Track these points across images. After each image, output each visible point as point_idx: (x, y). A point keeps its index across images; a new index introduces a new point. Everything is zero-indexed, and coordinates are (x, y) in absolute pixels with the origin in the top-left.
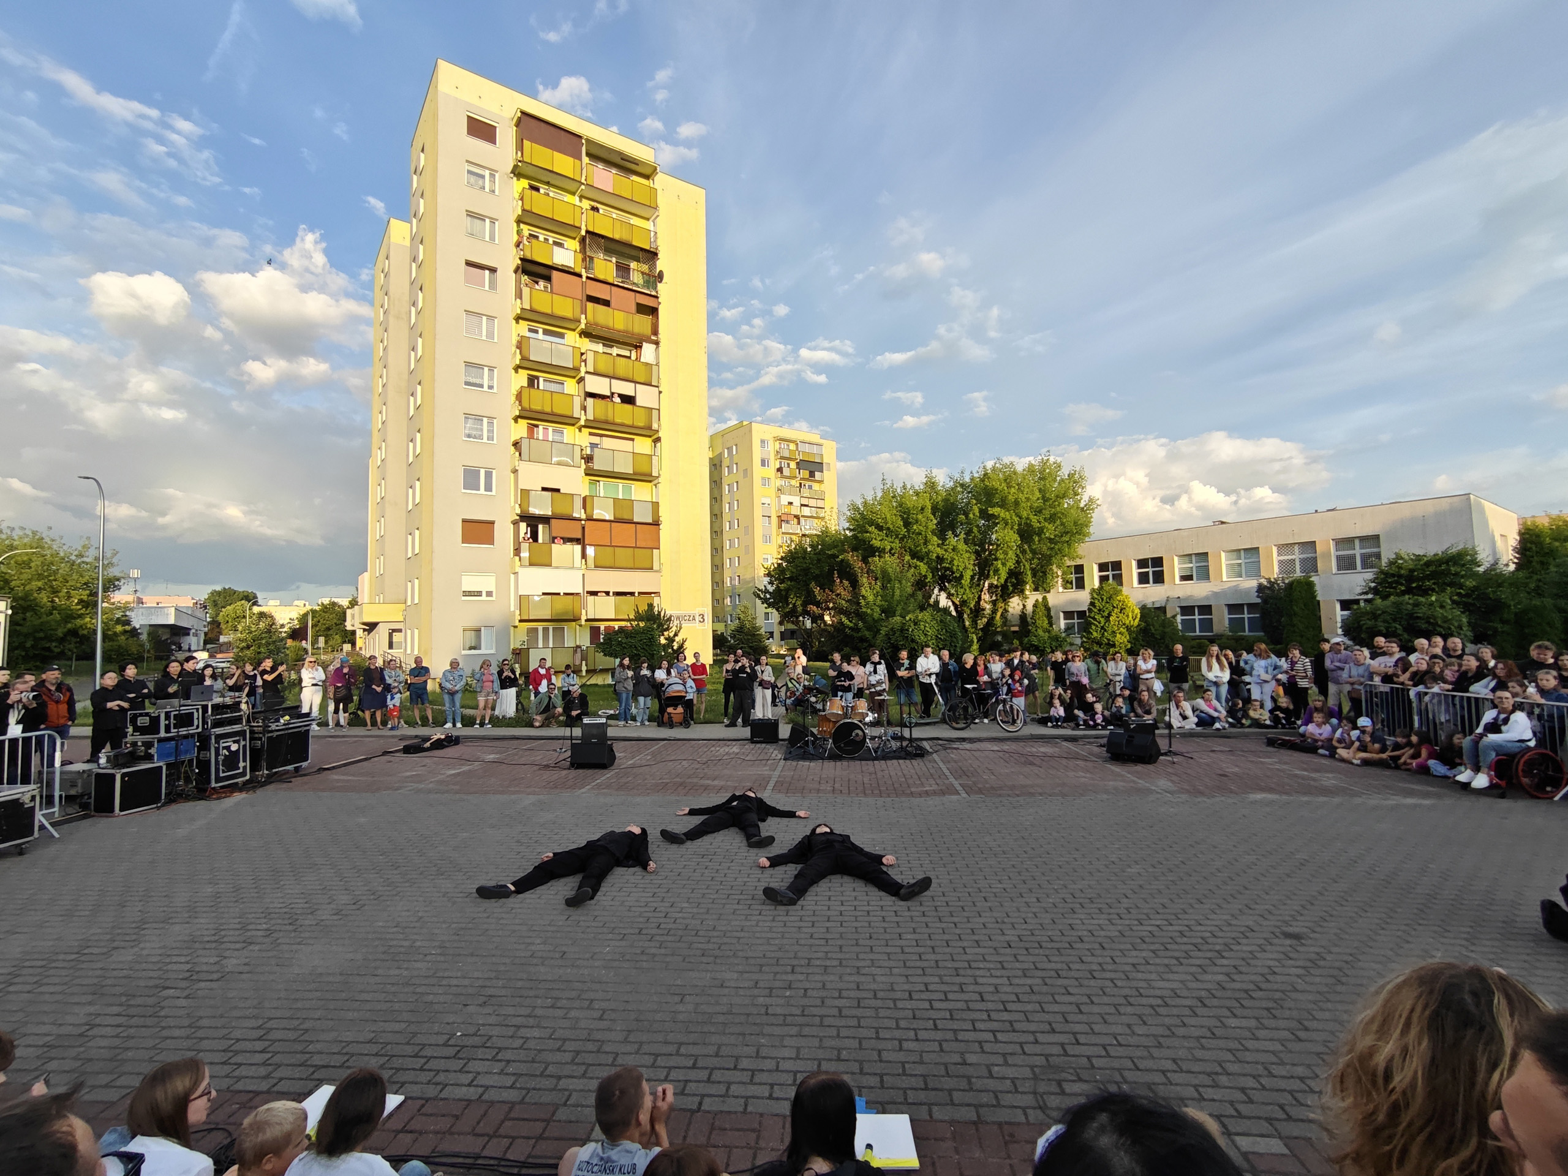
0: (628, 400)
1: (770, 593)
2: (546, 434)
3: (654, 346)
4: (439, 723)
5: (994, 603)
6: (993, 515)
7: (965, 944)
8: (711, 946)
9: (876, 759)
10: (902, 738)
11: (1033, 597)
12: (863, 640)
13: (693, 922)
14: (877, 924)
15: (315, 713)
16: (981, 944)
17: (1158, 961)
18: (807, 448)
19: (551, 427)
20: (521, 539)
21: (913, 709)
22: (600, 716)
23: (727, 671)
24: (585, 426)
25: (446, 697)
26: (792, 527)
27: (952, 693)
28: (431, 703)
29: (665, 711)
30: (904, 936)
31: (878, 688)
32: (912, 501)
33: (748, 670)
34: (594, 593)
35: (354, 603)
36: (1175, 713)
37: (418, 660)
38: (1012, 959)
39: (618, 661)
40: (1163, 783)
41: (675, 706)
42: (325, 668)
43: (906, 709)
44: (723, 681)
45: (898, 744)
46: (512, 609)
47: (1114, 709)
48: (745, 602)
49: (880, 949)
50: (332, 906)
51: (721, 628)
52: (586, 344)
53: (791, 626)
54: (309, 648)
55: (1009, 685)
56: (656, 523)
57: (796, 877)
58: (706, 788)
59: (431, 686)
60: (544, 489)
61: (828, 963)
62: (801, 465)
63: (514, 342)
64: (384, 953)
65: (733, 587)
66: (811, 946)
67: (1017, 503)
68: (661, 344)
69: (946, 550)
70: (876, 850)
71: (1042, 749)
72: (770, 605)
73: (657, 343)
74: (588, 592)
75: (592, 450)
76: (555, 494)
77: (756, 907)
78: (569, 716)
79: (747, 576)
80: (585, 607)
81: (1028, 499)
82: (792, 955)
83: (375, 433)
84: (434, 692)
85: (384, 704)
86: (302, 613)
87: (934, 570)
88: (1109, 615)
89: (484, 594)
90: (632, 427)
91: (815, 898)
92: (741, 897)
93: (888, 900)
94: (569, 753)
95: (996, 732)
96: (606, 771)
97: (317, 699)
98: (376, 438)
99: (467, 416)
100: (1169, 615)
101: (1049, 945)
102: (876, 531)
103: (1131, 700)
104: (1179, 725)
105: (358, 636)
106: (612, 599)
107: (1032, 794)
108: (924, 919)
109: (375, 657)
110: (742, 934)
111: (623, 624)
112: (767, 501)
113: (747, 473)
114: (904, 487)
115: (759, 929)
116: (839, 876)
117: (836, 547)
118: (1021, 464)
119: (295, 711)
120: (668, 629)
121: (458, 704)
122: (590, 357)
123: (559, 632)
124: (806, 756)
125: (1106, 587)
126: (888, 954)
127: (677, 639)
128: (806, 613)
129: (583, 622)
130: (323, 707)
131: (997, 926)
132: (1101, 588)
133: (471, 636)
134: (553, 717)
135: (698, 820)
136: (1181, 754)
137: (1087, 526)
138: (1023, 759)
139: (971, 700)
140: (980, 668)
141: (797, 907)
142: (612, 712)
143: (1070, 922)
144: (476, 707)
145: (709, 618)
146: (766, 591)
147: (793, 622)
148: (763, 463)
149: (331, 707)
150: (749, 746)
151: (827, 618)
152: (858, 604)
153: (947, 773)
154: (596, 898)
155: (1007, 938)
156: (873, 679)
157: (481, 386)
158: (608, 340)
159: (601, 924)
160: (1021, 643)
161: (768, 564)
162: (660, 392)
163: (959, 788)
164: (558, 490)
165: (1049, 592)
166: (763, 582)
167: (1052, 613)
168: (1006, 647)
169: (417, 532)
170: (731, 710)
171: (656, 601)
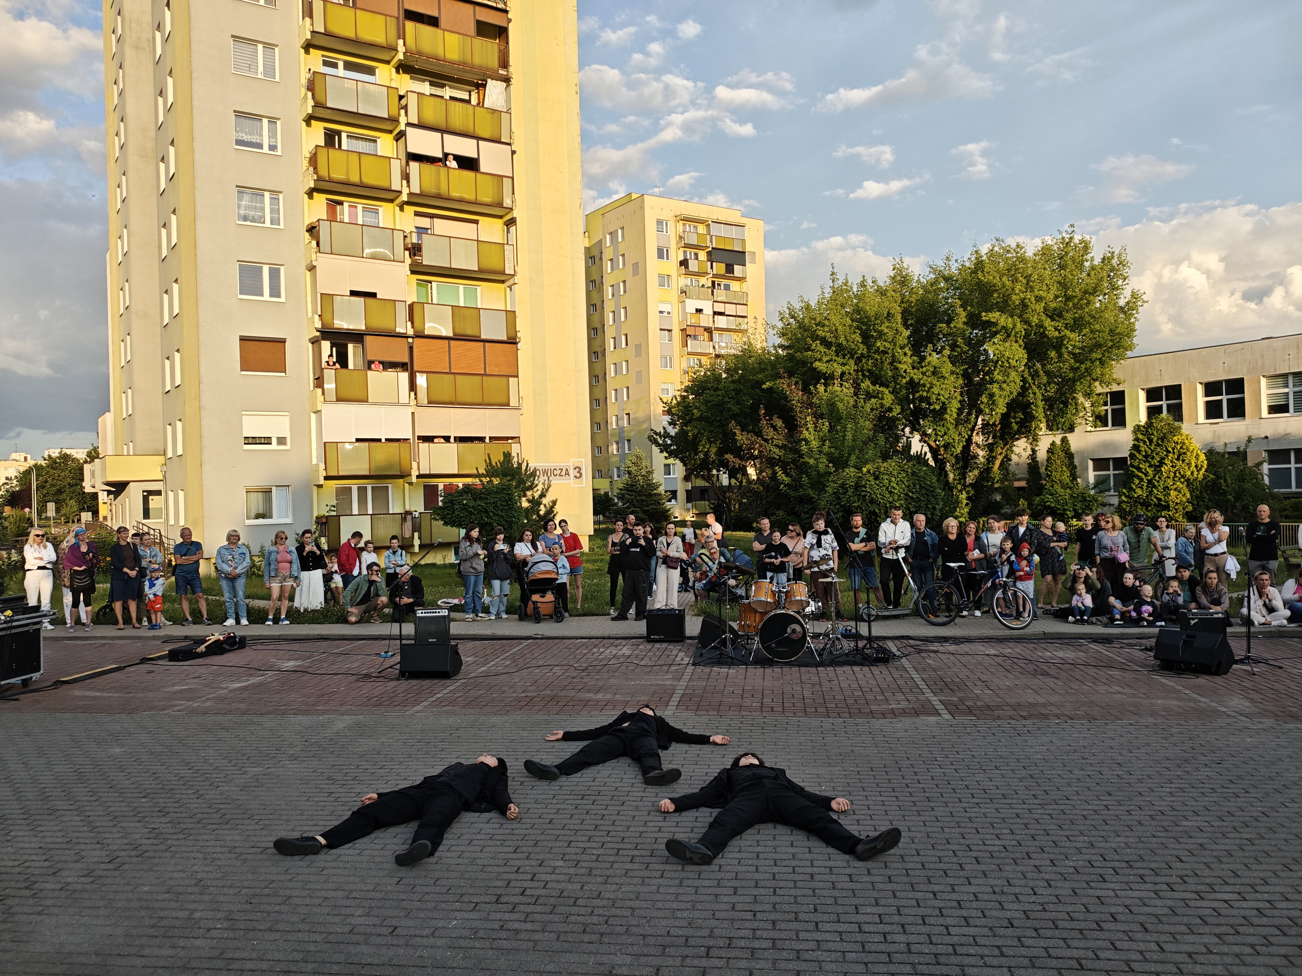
0: (468, 164)
1: (671, 437)
2: (353, 215)
3: (505, 84)
4: (218, 618)
5: (991, 448)
6: (989, 324)
7: (949, 921)
8: (595, 919)
9: (821, 664)
10: (857, 637)
11: (1046, 440)
12: (803, 500)
13: (570, 886)
14: (824, 893)
15: (46, 605)
16: (971, 921)
17: (1225, 949)
18: (722, 231)
19: (361, 204)
20: (324, 365)
21: (872, 596)
22: (441, 608)
23: (614, 544)
24: (408, 203)
25: (224, 584)
26: (700, 345)
27: (929, 575)
28: (207, 592)
29: (529, 599)
30: (862, 910)
31: (824, 567)
32: (872, 306)
33: (642, 542)
34: (428, 439)
35: (93, 455)
36: (1256, 603)
37: (186, 533)
38: (1015, 942)
39: (463, 532)
40: (1237, 702)
41: (543, 593)
42: (56, 547)
43: (863, 596)
44: (608, 558)
45: (852, 644)
46: (314, 461)
47: (1166, 598)
48: (637, 450)
49: (828, 927)
50: (79, 865)
51: (604, 486)
52: (405, 83)
53: (700, 483)
54: (34, 516)
55: (1011, 563)
56: (512, 341)
57: (711, 825)
58: (586, 703)
59: (204, 569)
60: (354, 293)
61: (757, 944)
62: (714, 255)
63: (304, 82)
64: (153, 926)
65: (621, 430)
66: (733, 920)
67: (1024, 305)
68: (513, 81)
69: (923, 374)
70: (823, 790)
71: (1060, 654)
72: (672, 454)
73: (507, 80)
74: (420, 438)
75: (419, 238)
76: (370, 301)
77: (657, 867)
78: (396, 606)
79: (640, 414)
80: (416, 457)
81: (1039, 299)
82: (706, 932)
83: (113, 215)
84: (208, 577)
85: (139, 595)
86: (22, 469)
87: (903, 401)
88: (1161, 463)
89: (274, 441)
90: (475, 203)
91: (737, 855)
92: (636, 853)
93: (839, 859)
94: (398, 658)
95: (992, 629)
96: (448, 682)
97: (47, 586)
98: (114, 223)
99: (242, 189)
100: (1250, 463)
101: (1067, 925)
102: (822, 349)
103: (1191, 584)
104: (1263, 620)
105: (100, 501)
106: (453, 446)
107: (1046, 717)
108: (890, 886)
109: (126, 529)
110: (637, 904)
111: (469, 480)
112: (666, 308)
113: (639, 269)
114: (863, 284)
115: (659, 897)
116: (770, 825)
117: (762, 370)
118: (1032, 247)
119: (19, 603)
120: (531, 488)
121: (241, 593)
122: (412, 101)
123: (381, 495)
124: (722, 660)
125: (1157, 424)
126: (840, 933)
127: (545, 501)
128: (724, 464)
129: (414, 479)
130: (56, 598)
131: (993, 897)
132: (1149, 424)
133: (257, 502)
134: (375, 609)
135: (575, 747)
136: (1266, 662)
137: (1129, 336)
138: (1031, 667)
139: (956, 584)
140: (970, 540)
141: (713, 868)
142: (456, 601)
143: (1099, 893)
144: (268, 597)
145: (587, 471)
146: (666, 435)
147: (703, 477)
148: (661, 253)
149: (68, 598)
150: (645, 646)
151: (752, 472)
152: (797, 452)
153: (922, 685)
154: (437, 854)
155: (1009, 914)
156: (816, 554)
157: (260, 146)
158: (438, 78)
159: (444, 890)
160: (1030, 505)
161: (667, 398)
162: (513, 152)
163: (940, 707)
164: (373, 295)
165: (1071, 429)
166: (662, 422)
167: (1076, 461)
168: (1007, 510)
169: (177, 355)
170: (619, 598)
171: (515, 449)
